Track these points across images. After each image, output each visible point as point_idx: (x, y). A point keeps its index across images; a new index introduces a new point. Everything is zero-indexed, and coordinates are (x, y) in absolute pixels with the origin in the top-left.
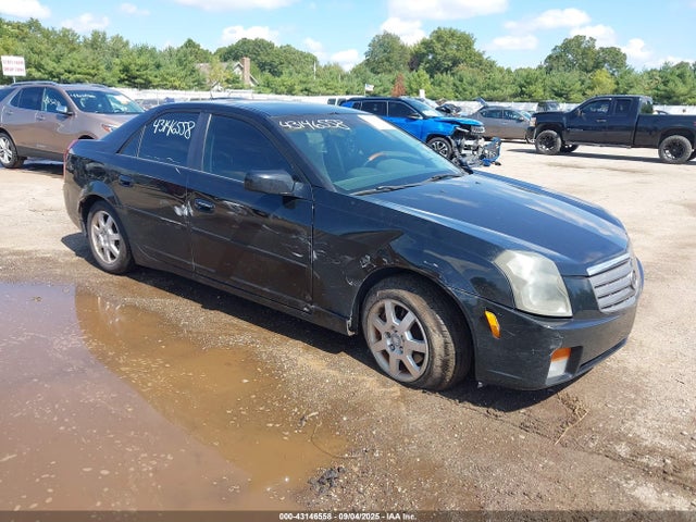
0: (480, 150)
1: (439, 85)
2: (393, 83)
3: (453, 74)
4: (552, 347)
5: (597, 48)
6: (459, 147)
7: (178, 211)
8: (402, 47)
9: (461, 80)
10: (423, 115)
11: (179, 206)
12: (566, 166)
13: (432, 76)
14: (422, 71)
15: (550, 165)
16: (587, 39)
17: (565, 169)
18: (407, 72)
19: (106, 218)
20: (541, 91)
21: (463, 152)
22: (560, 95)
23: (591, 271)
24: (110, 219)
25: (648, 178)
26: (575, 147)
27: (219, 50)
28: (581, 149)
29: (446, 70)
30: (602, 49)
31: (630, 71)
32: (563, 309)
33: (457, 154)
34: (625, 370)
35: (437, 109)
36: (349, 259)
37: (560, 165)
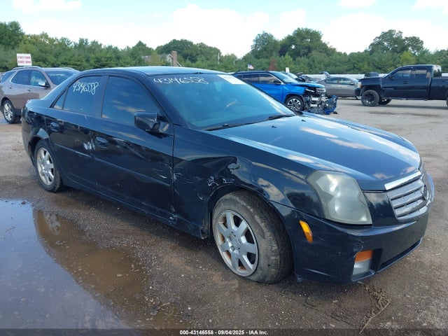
0: (323, 104)
1: (299, 64)
2: (269, 64)
3: (308, 58)
4: (355, 250)
5: (403, 38)
6: (308, 102)
7: (86, 147)
8: (275, 41)
9: (314, 61)
10: (284, 82)
11: (86, 143)
12: (382, 113)
13: (294, 59)
14: (287, 56)
15: (372, 113)
16: (397, 32)
17: (381, 115)
18: (278, 57)
19: (45, 153)
20: (366, 66)
21: (312, 105)
22: (380, 69)
23: (388, 186)
24: (48, 153)
25: (440, 120)
26: (389, 101)
27: (158, 48)
28: (394, 102)
29: (304, 55)
30: (407, 38)
31: (426, 51)
32: (365, 219)
33: (307, 106)
34: (422, 264)
35: (296, 79)
36: (199, 179)
37: (378, 113)
